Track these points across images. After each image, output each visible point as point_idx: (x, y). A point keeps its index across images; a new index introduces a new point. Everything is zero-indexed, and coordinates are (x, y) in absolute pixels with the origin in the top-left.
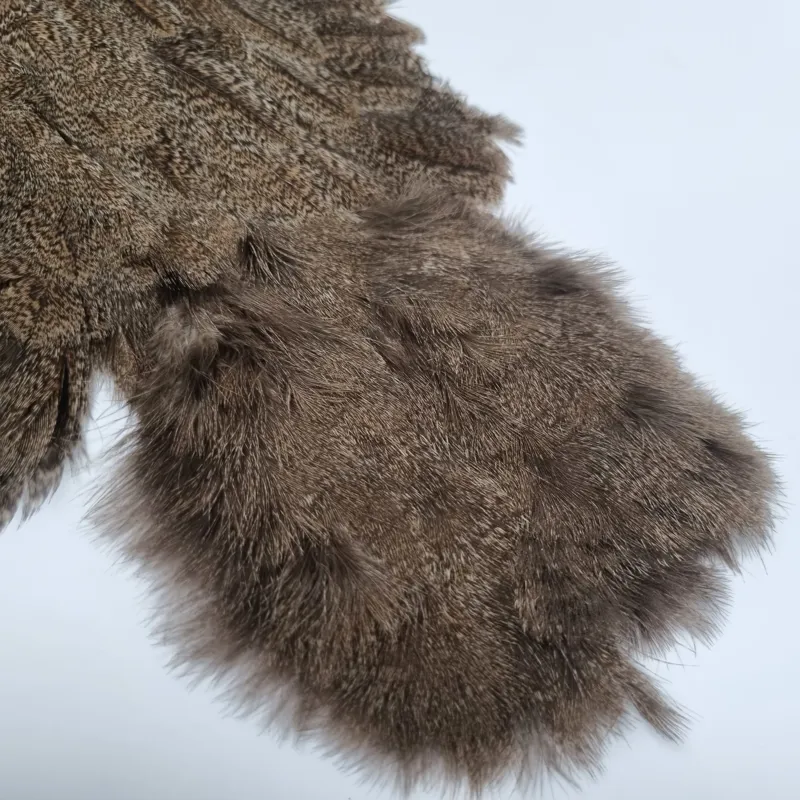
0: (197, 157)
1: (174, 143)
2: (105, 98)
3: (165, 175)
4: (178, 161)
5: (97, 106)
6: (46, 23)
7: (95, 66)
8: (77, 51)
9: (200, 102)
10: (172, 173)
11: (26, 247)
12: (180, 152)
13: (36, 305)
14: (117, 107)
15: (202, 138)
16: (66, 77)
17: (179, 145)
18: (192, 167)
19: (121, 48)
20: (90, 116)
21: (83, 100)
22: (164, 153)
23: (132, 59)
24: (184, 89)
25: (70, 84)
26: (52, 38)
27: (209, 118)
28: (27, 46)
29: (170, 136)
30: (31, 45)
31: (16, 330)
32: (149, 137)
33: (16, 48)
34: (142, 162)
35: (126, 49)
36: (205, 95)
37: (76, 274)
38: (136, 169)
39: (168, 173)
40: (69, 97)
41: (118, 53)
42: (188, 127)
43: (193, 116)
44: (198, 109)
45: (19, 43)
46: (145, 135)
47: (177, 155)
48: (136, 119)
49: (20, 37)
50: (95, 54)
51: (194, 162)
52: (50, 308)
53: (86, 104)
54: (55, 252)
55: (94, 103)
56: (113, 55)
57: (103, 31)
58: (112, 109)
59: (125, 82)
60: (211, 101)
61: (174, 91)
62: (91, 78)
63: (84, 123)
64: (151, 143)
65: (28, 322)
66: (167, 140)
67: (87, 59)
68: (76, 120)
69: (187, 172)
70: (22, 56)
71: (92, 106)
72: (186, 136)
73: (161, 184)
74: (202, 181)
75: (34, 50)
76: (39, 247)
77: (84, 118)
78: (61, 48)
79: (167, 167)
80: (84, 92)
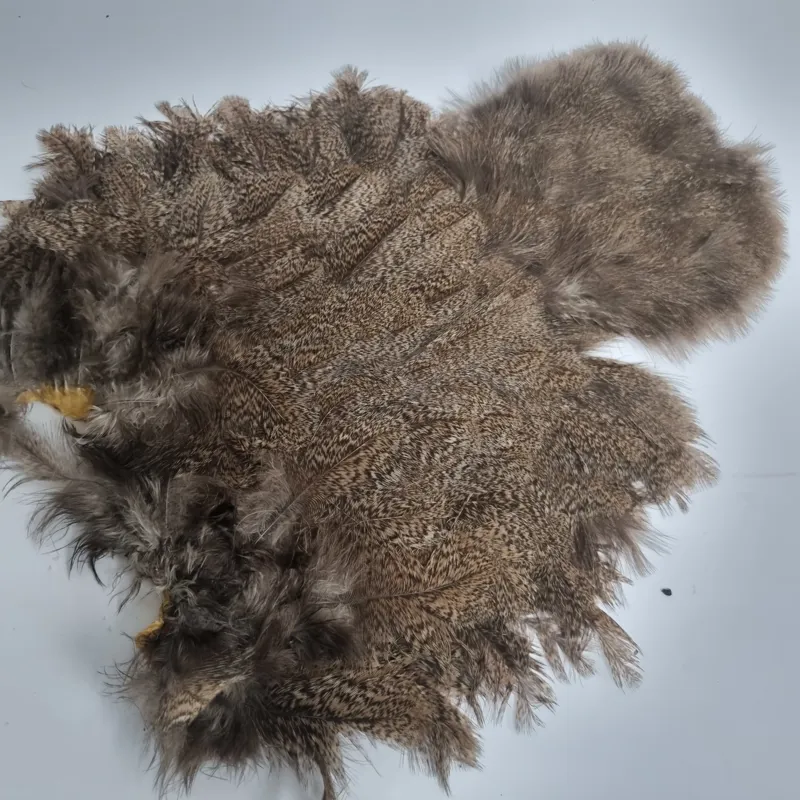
0: (436, 272)
1: (424, 283)
2: (381, 321)
3: (449, 295)
4: (438, 284)
5: (387, 328)
6: (298, 354)
7: (349, 324)
8: (333, 334)
9: (390, 259)
10: (448, 290)
11: (529, 374)
12: (432, 281)
13: (568, 373)
14: (391, 315)
15: (421, 265)
16: (357, 346)
17: (425, 280)
18: (444, 277)
19: (334, 302)
20: (396, 335)
21: (382, 338)
22: (432, 292)
23: (345, 297)
24: (377, 268)
25: (363, 343)
26: (315, 352)
27: (405, 258)
28: (320, 371)
29: (417, 285)
30: (320, 368)
31: (585, 383)
32: (418, 298)
33: (321, 379)
34: (439, 307)
35: (335, 300)
36: (384, 256)
37: (540, 352)
38: (446, 312)
39: (448, 293)
40: (376, 347)
41: (338, 305)
42: (411, 272)
43: (403, 267)
44: (396, 263)
45: (316, 376)
46: (416, 301)
47: (434, 284)
48: (402, 304)
49: (309, 375)
50: (336, 322)
51: (441, 275)
52: (567, 366)
53: (384, 336)
54: (529, 360)
55: (384, 330)
56: (340, 310)
57: (314, 313)
58: (391, 319)
59: (367, 306)
60: (388, 253)
61: (379, 275)
62: (361, 328)
63: (401, 340)
64: (423, 298)
65: (579, 377)
66: (422, 288)
67: (342, 329)
68: (398, 344)
69: (448, 281)
70: (330, 376)
71: (387, 332)
72: (419, 275)
73: (457, 298)
74: (455, 273)
75: (326, 366)
76: (527, 368)
77: (397, 339)
78: (327, 346)
79: (443, 292)
80: (372, 336)
